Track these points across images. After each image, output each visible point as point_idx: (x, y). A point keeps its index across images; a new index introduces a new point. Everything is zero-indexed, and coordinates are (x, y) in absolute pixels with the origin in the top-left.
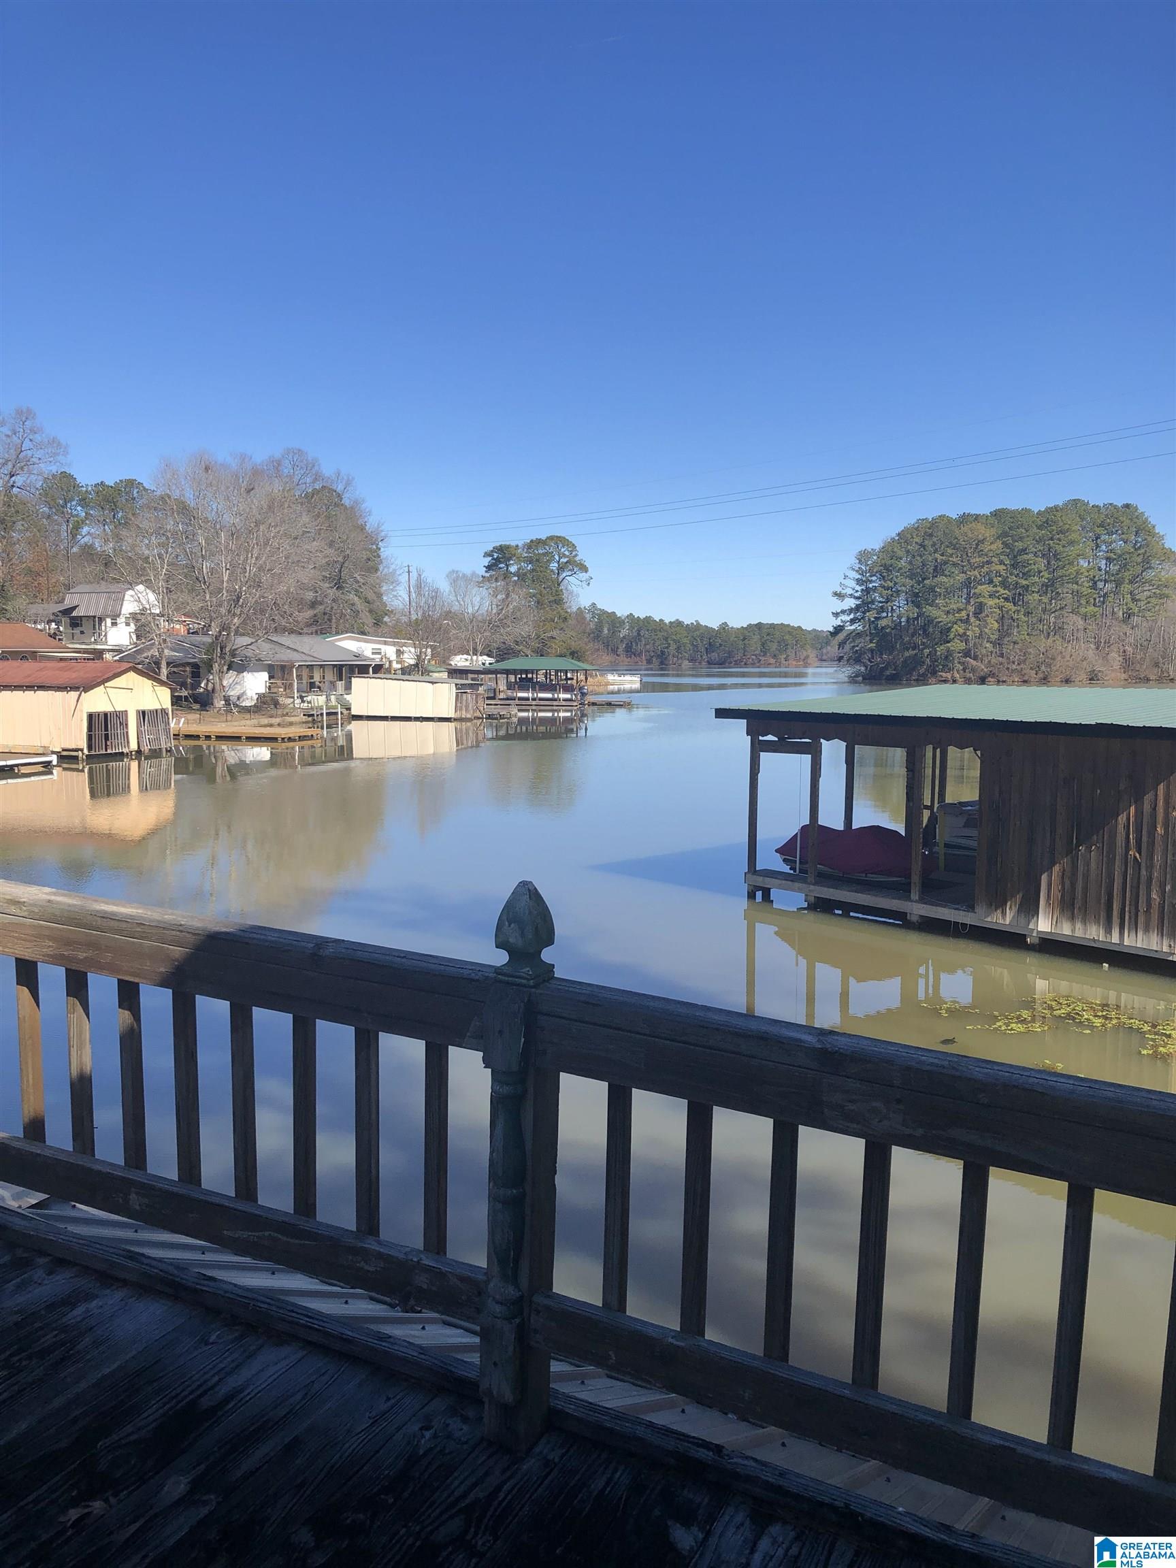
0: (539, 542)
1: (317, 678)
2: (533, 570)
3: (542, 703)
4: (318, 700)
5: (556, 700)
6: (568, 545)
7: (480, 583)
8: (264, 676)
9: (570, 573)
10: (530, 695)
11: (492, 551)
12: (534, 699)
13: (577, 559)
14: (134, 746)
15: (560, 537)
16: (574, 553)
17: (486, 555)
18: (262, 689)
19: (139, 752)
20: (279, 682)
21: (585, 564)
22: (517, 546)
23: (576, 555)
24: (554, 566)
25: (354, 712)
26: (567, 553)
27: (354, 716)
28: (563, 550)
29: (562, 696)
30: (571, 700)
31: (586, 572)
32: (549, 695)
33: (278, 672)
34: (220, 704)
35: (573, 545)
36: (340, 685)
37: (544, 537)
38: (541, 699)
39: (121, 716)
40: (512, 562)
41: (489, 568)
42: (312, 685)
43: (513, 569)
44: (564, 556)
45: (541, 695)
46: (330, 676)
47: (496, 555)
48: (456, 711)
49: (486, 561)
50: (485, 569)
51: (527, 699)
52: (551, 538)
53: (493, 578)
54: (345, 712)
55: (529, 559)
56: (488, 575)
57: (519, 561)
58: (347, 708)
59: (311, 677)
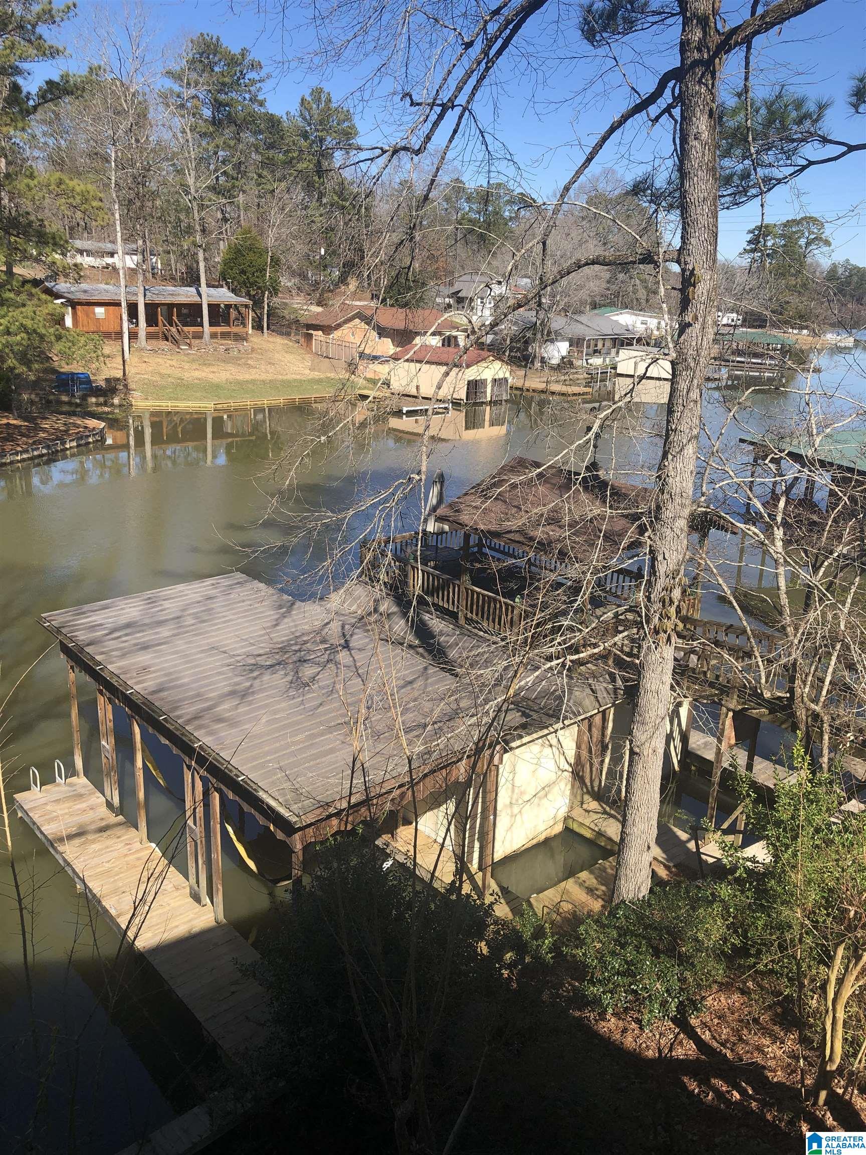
0: (794, 222)
1: (600, 346)
2: (785, 245)
3: (753, 366)
4: (597, 361)
6: (817, 224)
8: (567, 344)
9: (816, 247)
10: (745, 360)
11: (755, 229)
12: (748, 363)
13: (824, 236)
14: (489, 399)
15: (812, 217)
16: (822, 231)
17: (750, 232)
18: (564, 353)
19: (490, 401)
20: (575, 349)
21: (830, 240)
22: (776, 224)
23: (823, 233)
24: (803, 241)
25: (618, 372)
26: (816, 231)
27: (618, 374)
28: (813, 228)
29: (766, 362)
30: (772, 365)
31: (829, 246)
33: (576, 342)
34: (538, 365)
35: (822, 224)
36: (614, 351)
37: (798, 218)
39: (483, 382)
40: (769, 238)
41: (750, 242)
42: (595, 351)
43: (769, 244)
44: (813, 233)
46: (608, 344)
47: (757, 232)
49: (749, 236)
50: (747, 243)
52: (804, 218)
53: (753, 251)
54: (613, 371)
55: (783, 236)
56: (748, 248)
57: (775, 237)
58: (615, 368)
59: (596, 345)
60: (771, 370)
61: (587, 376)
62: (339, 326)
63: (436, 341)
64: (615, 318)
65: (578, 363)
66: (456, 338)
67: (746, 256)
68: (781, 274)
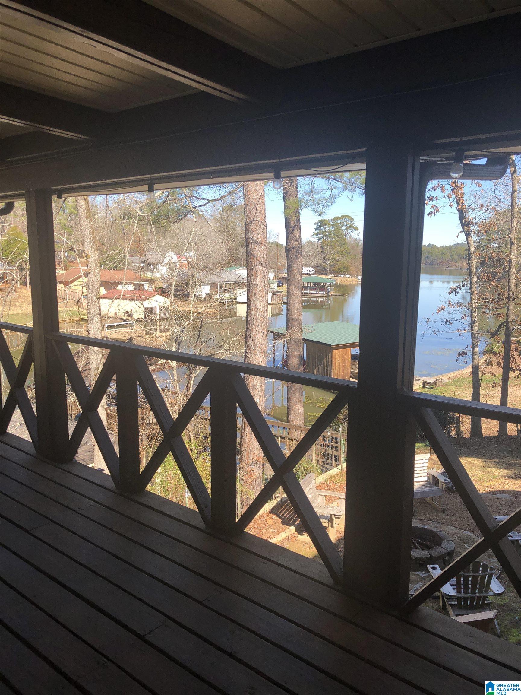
0: (338, 218)
1: (228, 287)
2: (334, 230)
3: (312, 295)
4: (227, 296)
5: (318, 294)
6: (350, 219)
7: (313, 235)
8: (209, 287)
9: (351, 231)
10: (308, 292)
11: (318, 222)
12: (310, 293)
13: (354, 225)
14: (158, 317)
15: (347, 216)
16: (353, 222)
17: (315, 224)
18: (208, 292)
19: (160, 319)
20: (213, 290)
21: (357, 227)
22: (329, 220)
23: (354, 223)
24: (344, 228)
25: (238, 301)
26: (350, 222)
27: (237, 302)
28: (348, 221)
29: (320, 292)
30: (323, 294)
31: (358, 230)
32: (315, 292)
33: (214, 286)
34: (192, 298)
35: (353, 219)
36: (235, 290)
37: (340, 216)
38: (312, 293)
39: (154, 308)
40: (326, 226)
41: (316, 229)
42: (225, 290)
43: (327, 229)
44: (348, 224)
45: (312, 292)
46: (232, 286)
47: (319, 224)
48: (271, 301)
49: (316, 226)
50: (315, 230)
51: (307, 293)
52: (343, 216)
53: (318, 234)
54: (234, 300)
55: (333, 225)
56: (316, 232)
57: (329, 226)
58: (236, 299)
59: (226, 287)
60: (322, 297)
61: (219, 304)
62: (72, 281)
63: (131, 288)
64: (237, 272)
65: (215, 297)
66: (143, 285)
67: (315, 236)
68: (333, 245)
